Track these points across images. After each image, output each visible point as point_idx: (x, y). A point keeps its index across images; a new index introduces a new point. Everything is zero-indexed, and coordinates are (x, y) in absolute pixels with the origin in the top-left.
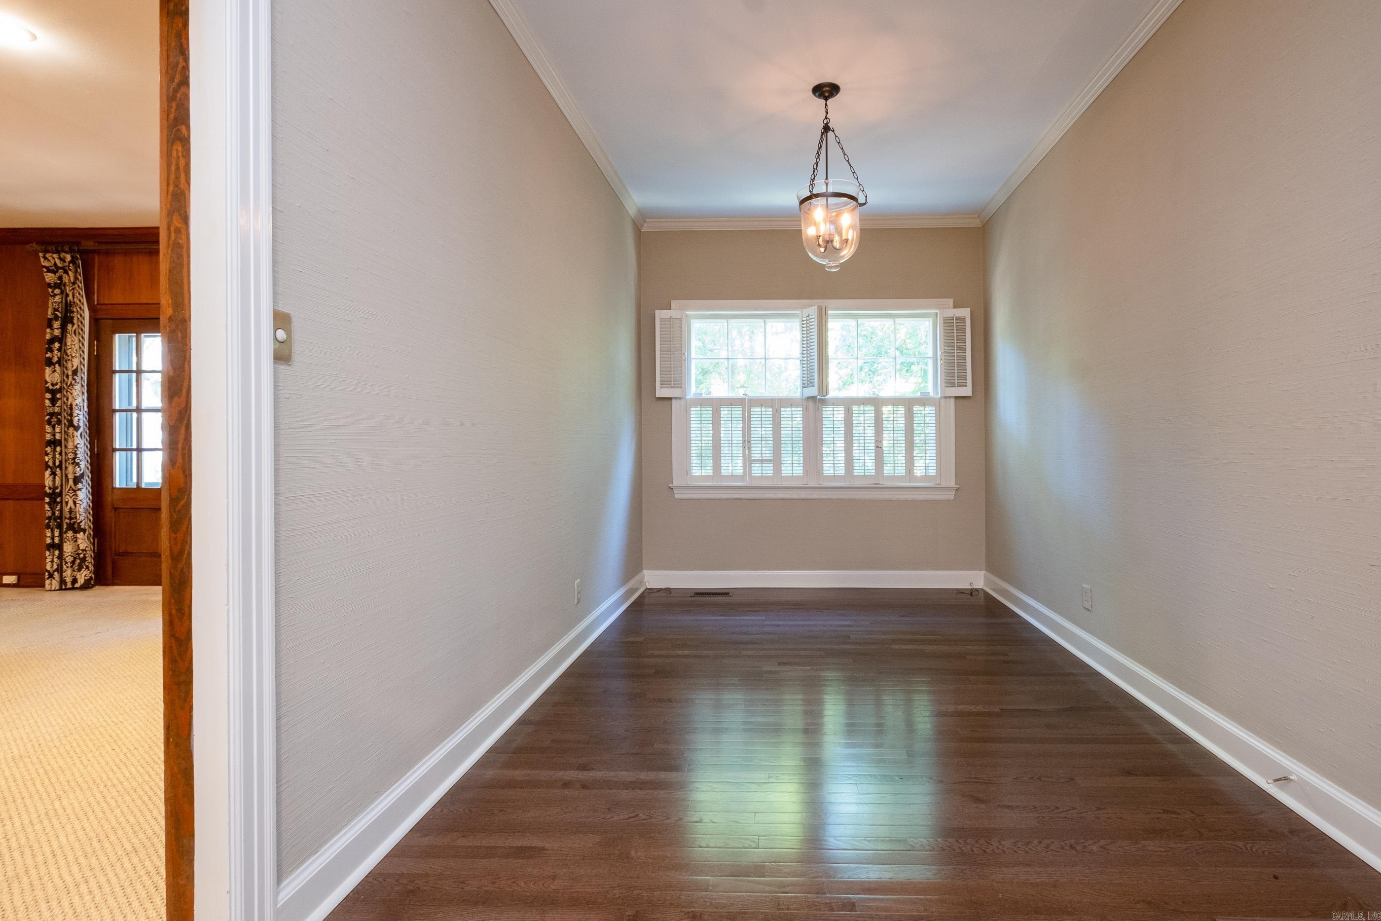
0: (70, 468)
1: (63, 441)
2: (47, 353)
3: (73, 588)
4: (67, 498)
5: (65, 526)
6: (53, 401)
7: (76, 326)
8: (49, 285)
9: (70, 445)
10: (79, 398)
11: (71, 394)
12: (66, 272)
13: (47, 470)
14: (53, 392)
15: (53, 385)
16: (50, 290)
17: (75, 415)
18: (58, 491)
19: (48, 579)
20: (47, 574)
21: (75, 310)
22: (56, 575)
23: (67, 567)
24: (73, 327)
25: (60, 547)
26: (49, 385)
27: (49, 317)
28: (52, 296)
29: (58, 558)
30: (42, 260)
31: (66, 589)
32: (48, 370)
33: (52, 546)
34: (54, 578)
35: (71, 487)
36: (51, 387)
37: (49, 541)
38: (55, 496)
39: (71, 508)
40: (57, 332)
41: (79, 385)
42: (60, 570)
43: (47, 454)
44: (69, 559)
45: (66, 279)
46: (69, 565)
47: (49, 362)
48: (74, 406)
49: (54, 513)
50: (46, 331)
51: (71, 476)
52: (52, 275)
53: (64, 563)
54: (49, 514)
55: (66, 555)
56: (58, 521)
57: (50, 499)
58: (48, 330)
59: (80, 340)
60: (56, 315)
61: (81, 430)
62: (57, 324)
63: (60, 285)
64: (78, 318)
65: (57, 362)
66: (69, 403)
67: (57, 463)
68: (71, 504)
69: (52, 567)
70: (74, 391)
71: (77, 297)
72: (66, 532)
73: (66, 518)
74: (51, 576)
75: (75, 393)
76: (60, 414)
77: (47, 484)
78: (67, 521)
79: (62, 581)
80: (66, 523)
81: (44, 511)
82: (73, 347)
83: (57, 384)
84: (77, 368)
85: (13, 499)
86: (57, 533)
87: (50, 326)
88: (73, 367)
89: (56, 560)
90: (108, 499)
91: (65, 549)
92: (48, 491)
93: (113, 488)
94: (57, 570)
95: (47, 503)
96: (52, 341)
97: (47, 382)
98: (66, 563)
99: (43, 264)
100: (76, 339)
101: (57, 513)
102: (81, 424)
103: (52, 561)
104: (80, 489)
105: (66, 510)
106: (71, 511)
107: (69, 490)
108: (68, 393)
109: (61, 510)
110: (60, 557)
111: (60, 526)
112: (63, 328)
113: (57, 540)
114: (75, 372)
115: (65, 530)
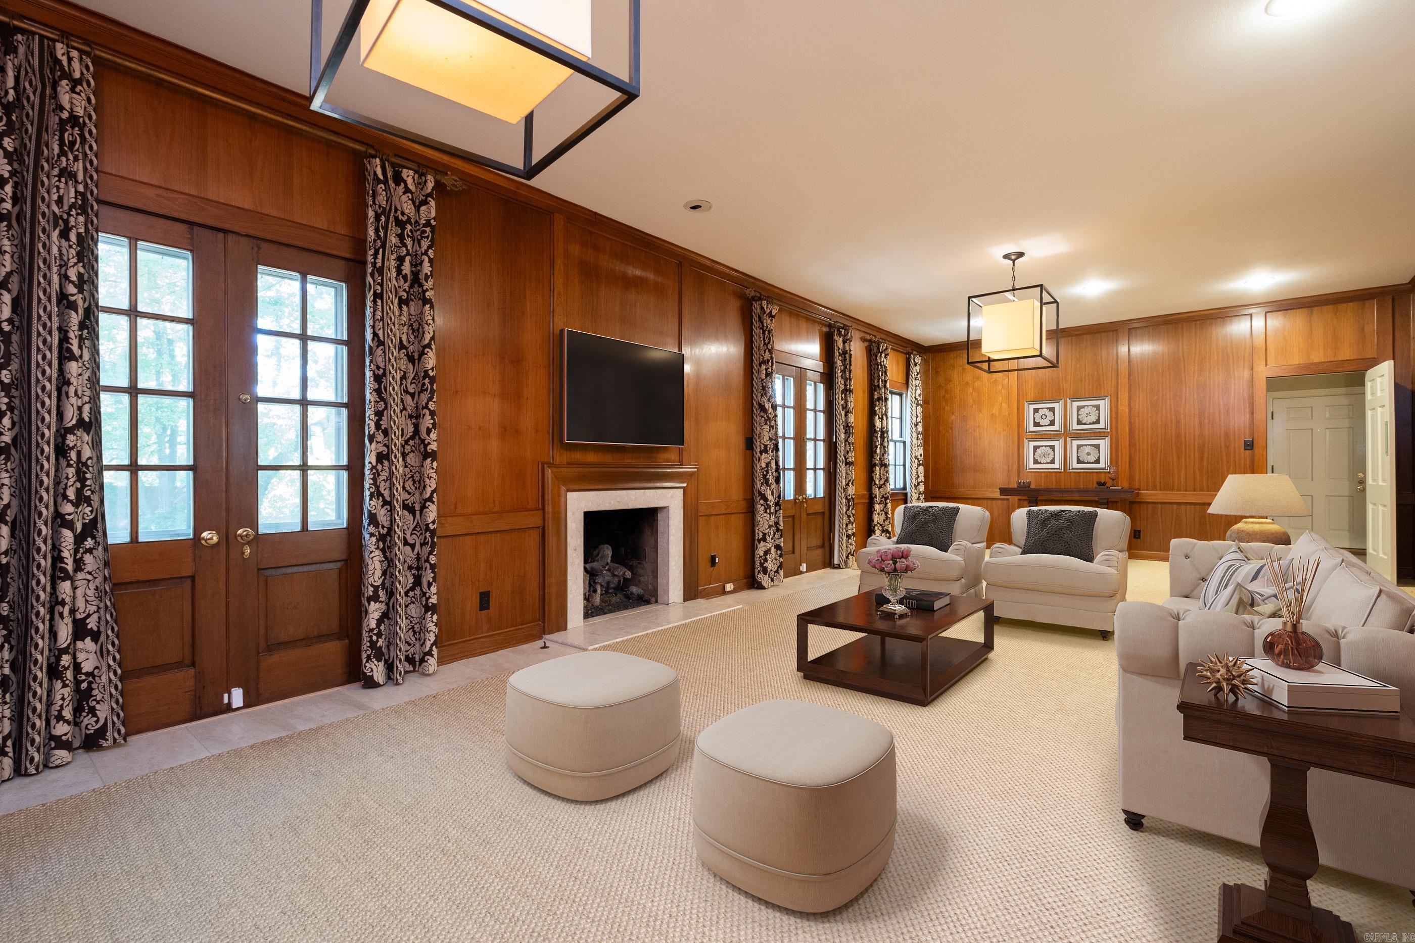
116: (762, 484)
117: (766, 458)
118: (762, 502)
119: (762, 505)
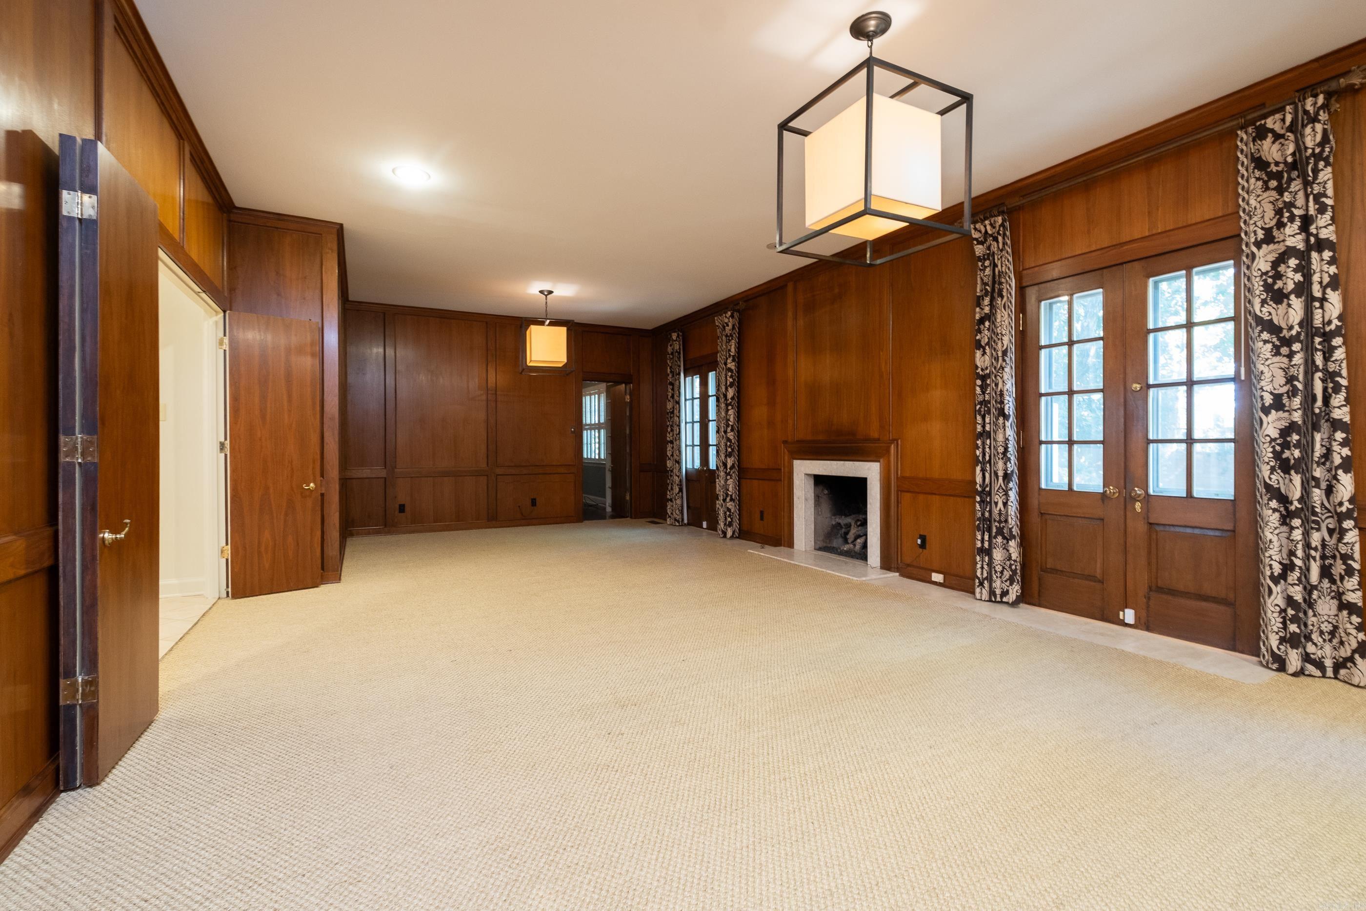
0: (1000, 464)
1: (992, 433)
2: (977, 335)
3: (1001, 602)
4: (996, 498)
5: (994, 530)
6: (983, 388)
7: (1005, 299)
8: (979, 259)
9: (1000, 438)
10: (1009, 384)
11: (1002, 378)
12: (996, 239)
13: (978, 465)
14: (984, 378)
15: (982, 370)
16: (980, 264)
17: (1006, 402)
18: (988, 489)
19: (978, 586)
20: (977, 581)
21: (1003, 280)
22: (986, 584)
23: (997, 577)
24: (1002, 301)
25: (988, 552)
26: (979, 370)
27: (978, 294)
28: (981, 270)
29: (988, 565)
30: (973, 231)
31: (995, 602)
32: (978, 354)
33: (982, 551)
34: (984, 587)
35: (1001, 486)
36: (981, 373)
37: (979, 545)
38: (986, 494)
39: (1000, 510)
40: (987, 310)
41: (1009, 367)
42: (990, 579)
43: (978, 448)
44: (999, 568)
45: (994, 247)
46: (999, 575)
47: (978, 345)
48: (1005, 392)
49: (983, 514)
50: (975, 310)
51: (1001, 473)
52: (981, 246)
53: (993, 572)
54: (979, 514)
55: (996, 563)
56: (986, 524)
57: (981, 497)
58: (978, 309)
59: (1009, 315)
60: (986, 290)
61: (1011, 419)
62: (987, 301)
63: (990, 256)
64: (1007, 289)
65: (988, 344)
66: (999, 389)
67: (987, 458)
68: (1000, 505)
69: (982, 574)
70: (1004, 374)
71: (1006, 265)
72: (995, 537)
73: (995, 521)
74: (981, 584)
75: (1005, 377)
76: (989, 402)
77: (978, 482)
78: (997, 524)
79: (992, 593)
80: (996, 526)
81: (974, 511)
82: (1003, 323)
83: (987, 368)
84: (1007, 348)
85: (939, 495)
86: (986, 537)
87: (979, 305)
88: (1003, 347)
89: (985, 567)
90: (1034, 501)
91: (995, 556)
92: (979, 489)
93: (1040, 489)
94: (986, 578)
95: (978, 502)
96: (982, 321)
97: (977, 367)
98: (996, 572)
99: (974, 236)
100: (1006, 313)
101: (987, 515)
102: (1011, 413)
103: (982, 568)
104: (1011, 489)
105: (996, 511)
106: (1000, 514)
107: (999, 489)
108: (998, 377)
109: (990, 512)
110: (990, 564)
111: (989, 530)
112: (992, 305)
113: (986, 545)
114: (1005, 353)
115: (994, 534)
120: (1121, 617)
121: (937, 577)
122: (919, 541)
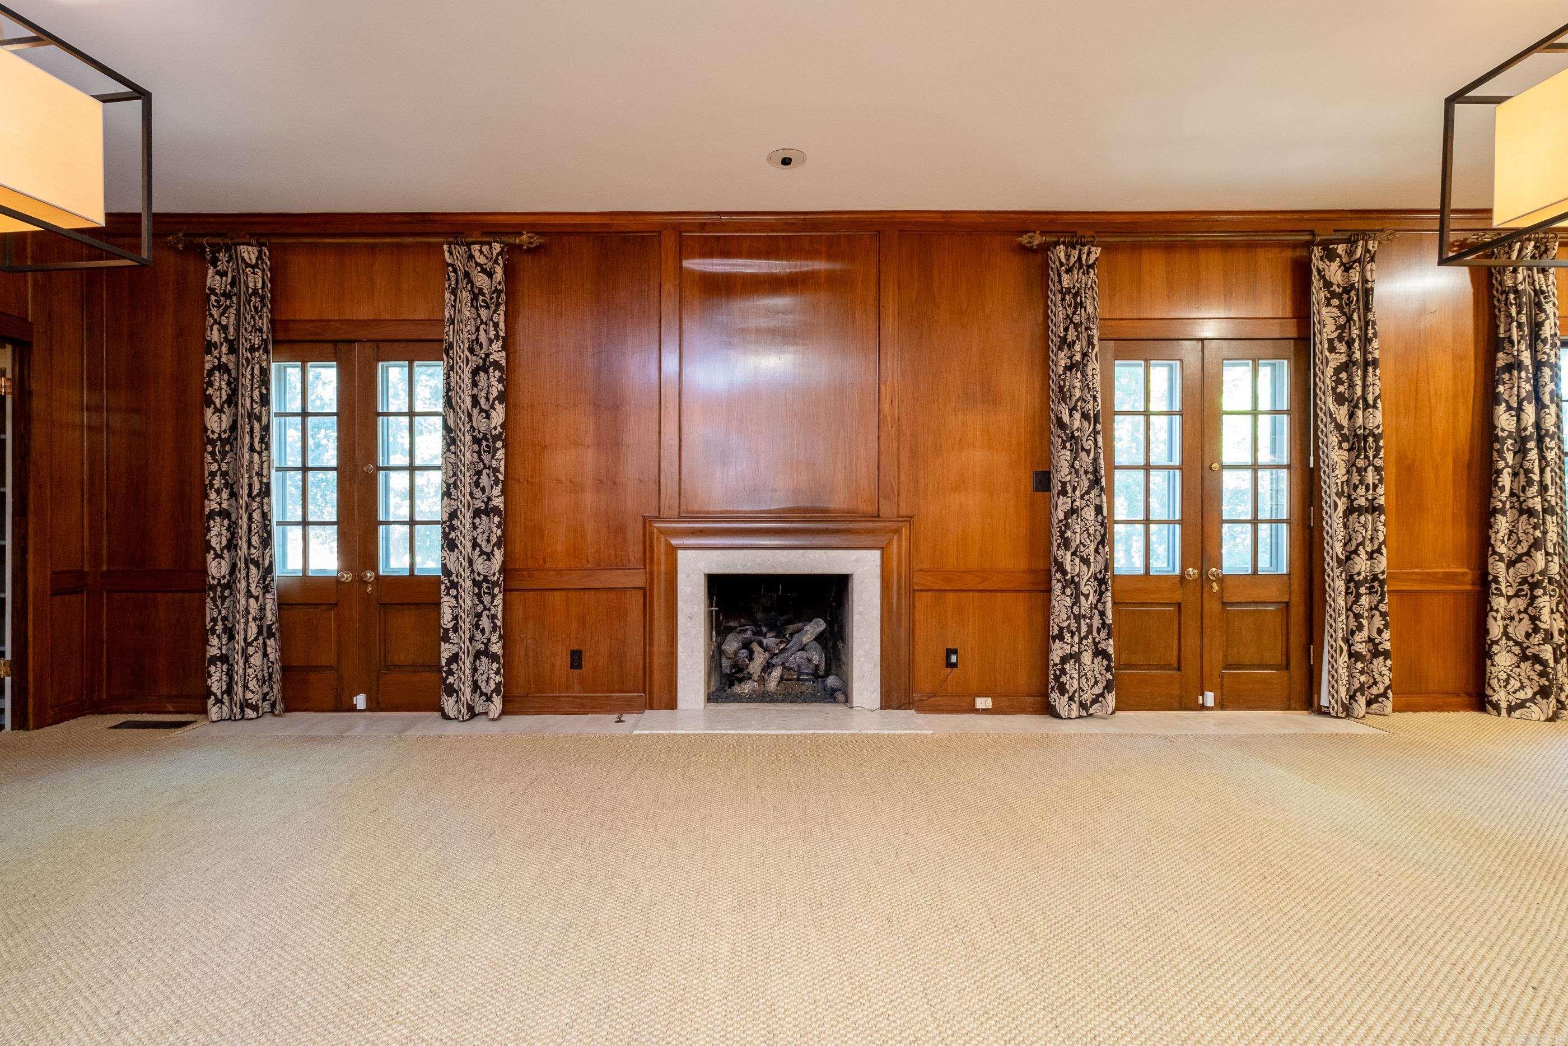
4: (1086, 589)
25: (1078, 657)
55: (1087, 668)
72: (1086, 637)
73: (1085, 617)
78: (1088, 621)
85: (978, 591)
93: (1114, 575)
105: (1086, 606)
115: (1084, 633)
116: (1059, 546)
117: (1064, 504)
118: (1059, 576)
119: (1059, 581)
120: (1201, 702)
121: (983, 703)
122: (954, 658)
